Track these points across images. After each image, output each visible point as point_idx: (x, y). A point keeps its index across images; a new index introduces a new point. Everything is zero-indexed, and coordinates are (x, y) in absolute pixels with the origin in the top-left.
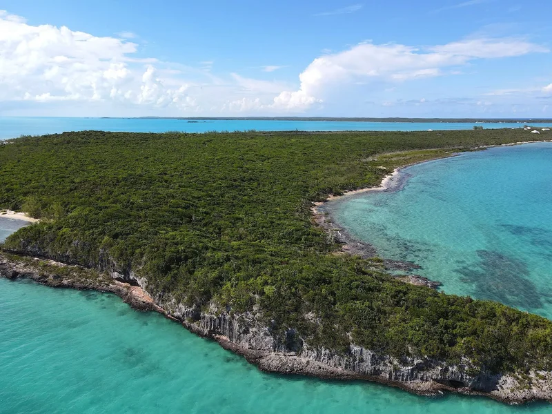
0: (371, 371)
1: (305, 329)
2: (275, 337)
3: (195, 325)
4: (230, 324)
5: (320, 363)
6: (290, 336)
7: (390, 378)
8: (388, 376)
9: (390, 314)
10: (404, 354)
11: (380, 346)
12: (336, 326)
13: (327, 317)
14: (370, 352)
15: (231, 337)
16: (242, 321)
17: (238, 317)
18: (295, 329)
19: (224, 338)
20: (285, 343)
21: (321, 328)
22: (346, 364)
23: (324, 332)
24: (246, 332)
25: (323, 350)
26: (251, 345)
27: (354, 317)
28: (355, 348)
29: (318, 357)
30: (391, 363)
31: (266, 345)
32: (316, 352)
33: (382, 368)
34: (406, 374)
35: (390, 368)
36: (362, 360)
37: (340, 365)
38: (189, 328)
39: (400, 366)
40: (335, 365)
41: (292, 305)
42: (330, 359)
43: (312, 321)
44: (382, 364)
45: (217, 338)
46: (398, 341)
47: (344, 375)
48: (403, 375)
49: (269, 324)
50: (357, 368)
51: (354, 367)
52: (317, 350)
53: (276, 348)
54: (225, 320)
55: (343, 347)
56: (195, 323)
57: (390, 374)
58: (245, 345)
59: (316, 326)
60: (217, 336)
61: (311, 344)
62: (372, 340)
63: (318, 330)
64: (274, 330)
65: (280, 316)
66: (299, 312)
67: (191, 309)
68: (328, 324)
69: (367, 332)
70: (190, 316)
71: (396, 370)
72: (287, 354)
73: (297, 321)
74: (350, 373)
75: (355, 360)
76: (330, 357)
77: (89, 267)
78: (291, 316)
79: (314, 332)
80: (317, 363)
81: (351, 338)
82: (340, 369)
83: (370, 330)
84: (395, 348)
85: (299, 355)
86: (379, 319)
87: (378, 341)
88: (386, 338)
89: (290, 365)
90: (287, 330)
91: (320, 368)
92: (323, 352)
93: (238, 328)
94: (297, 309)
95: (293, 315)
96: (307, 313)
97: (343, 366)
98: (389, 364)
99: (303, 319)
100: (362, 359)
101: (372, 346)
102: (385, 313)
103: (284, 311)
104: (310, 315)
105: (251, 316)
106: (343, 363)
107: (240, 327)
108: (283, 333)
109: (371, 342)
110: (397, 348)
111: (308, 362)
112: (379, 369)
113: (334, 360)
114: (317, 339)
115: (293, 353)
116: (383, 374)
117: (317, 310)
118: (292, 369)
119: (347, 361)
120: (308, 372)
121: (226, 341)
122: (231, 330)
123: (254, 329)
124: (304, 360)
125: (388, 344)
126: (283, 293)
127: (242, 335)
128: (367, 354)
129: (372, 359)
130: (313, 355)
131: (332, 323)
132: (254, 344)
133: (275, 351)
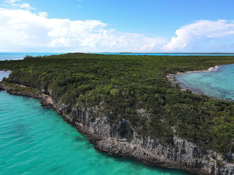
0: (192, 163)
1: (136, 121)
2: (111, 125)
3: (67, 116)
4: (84, 115)
5: (145, 150)
6: (124, 125)
7: (212, 173)
8: (210, 171)
9: (214, 116)
10: (229, 151)
11: (203, 140)
12: (162, 121)
13: (155, 112)
14: (192, 145)
15: (84, 124)
16: (91, 112)
17: (89, 109)
18: (128, 121)
19: (81, 125)
20: (119, 130)
21: (150, 121)
22: (168, 154)
23: (151, 124)
24: (93, 120)
25: (149, 139)
26: (95, 130)
27: (179, 114)
28: (178, 140)
29: (144, 145)
30: (214, 158)
31: (105, 131)
32: (142, 140)
33: (204, 161)
34: (230, 171)
35: (212, 162)
36: (183, 152)
37: (163, 153)
38: (64, 118)
39: (224, 162)
40: (158, 153)
41: (128, 102)
42: (154, 148)
43: (142, 115)
44: (204, 158)
45: (77, 125)
46: (223, 138)
47: (166, 163)
48: (227, 171)
49: (108, 114)
50: (179, 158)
51: (176, 157)
52: (144, 138)
53: (112, 134)
54: (81, 111)
55: (167, 138)
56: (68, 115)
57: (213, 169)
58: (91, 130)
59: (145, 119)
60: (78, 123)
61: (139, 133)
62: (195, 134)
63: (146, 123)
64: (111, 119)
65: (117, 109)
66: (133, 108)
67: (67, 106)
68: (156, 119)
69: (190, 127)
70: (66, 110)
71: (219, 165)
72: (120, 140)
73: (131, 113)
74: (172, 162)
75: (177, 151)
76: (155, 145)
77: (35, 88)
78: (126, 110)
79: (143, 124)
80: (143, 149)
81: (174, 131)
82: (162, 158)
83: (194, 125)
84: (219, 144)
85: (129, 141)
86: (203, 118)
87: (201, 136)
88: (210, 134)
89: (119, 148)
90: (122, 120)
91: (145, 154)
92: (149, 141)
93: (88, 117)
94: (132, 105)
95: (128, 109)
96: (140, 109)
97: (166, 155)
98: (212, 159)
99: (135, 113)
100: (184, 150)
101: (194, 139)
102: (209, 115)
103: (121, 106)
104: (142, 111)
105: (97, 108)
106: (166, 152)
107: (90, 116)
108: (118, 123)
109: (194, 136)
110: (222, 144)
111: (135, 148)
112: (201, 163)
113: (158, 149)
114: (145, 129)
115: (124, 139)
116: (205, 168)
117: (148, 108)
118: (120, 152)
119: (169, 151)
120: (133, 156)
121: (81, 127)
122: (84, 119)
123: (98, 119)
124: (132, 146)
125: (211, 139)
126: (123, 93)
127: (90, 122)
128: (190, 147)
129: (194, 152)
130: (141, 142)
131: (159, 118)
132: (97, 130)
133: (111, 136)
